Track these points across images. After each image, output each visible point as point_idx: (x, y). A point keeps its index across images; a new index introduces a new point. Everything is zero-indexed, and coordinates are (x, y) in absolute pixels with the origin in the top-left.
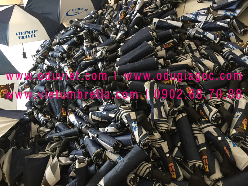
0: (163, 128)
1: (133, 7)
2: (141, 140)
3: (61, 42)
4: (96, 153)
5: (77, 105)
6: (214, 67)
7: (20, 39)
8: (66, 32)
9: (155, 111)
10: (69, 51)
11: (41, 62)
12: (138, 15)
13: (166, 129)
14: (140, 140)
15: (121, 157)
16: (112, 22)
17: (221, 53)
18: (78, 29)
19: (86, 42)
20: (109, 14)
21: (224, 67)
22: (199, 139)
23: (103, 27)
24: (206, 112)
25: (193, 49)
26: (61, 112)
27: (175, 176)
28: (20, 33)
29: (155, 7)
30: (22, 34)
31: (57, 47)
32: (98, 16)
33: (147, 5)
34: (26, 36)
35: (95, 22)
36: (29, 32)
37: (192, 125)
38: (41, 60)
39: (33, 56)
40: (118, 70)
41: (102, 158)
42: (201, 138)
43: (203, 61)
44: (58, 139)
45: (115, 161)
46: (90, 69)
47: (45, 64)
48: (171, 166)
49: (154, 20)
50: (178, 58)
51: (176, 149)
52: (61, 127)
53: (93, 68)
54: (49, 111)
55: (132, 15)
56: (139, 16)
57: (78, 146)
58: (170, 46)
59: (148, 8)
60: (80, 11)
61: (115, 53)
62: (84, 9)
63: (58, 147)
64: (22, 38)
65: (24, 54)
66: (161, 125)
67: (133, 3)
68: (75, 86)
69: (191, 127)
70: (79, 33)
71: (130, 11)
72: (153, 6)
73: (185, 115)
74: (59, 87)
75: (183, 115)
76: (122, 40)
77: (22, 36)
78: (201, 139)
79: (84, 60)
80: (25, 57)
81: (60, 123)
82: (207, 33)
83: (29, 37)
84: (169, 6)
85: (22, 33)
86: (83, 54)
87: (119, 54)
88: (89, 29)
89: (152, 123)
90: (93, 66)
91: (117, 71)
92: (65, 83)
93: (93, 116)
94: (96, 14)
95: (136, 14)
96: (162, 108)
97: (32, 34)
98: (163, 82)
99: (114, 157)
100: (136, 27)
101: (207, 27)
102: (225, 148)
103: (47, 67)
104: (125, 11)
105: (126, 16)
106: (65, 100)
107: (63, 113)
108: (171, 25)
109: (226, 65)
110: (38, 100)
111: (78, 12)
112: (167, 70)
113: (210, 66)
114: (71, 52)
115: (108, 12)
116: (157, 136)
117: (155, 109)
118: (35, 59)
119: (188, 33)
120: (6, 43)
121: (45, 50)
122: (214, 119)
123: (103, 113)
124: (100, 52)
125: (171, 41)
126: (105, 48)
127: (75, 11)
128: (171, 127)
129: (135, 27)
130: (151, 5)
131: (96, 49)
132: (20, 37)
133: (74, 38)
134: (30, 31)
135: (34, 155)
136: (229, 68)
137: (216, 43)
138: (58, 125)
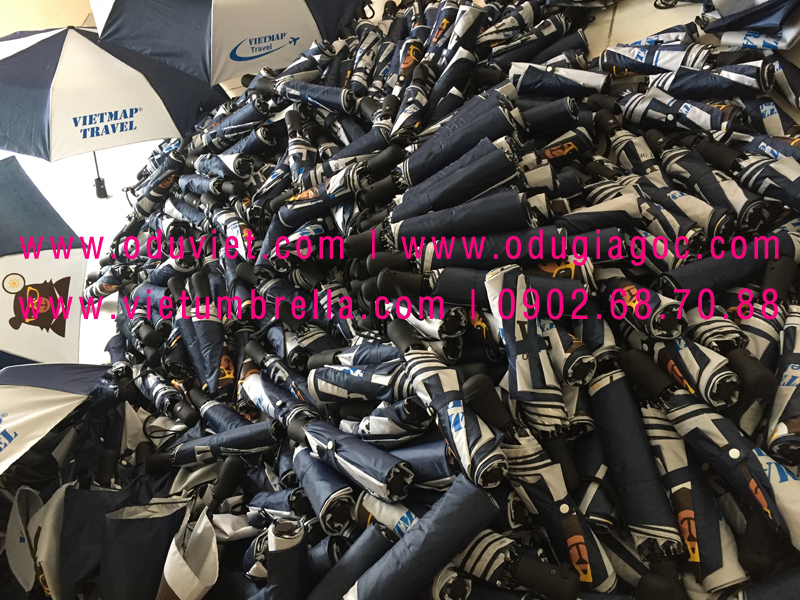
0: (547, 421)
1: (445, 27)
2: (477, 461)
3: (216, 144)
4: (332, 503)
5: (269, 347)
6: (714, 217)
7: (85, 136)
8: (232, 111)
9: (520, 367)
10: (242, 174)
11: (153, 211)
12: (461, 52)
13: (558, 422)
14: (473, 461)
15: (413, 516)
16: (378, 78)
17: (736, 173)
18: (271, 103)
19: (296, 143)
20: (369, 49)
21: (745, 217)
22: (666, 454)
23: (348, 93)
24: (688, 365)
25: (643, 159)
26: (220, 369)
27: (588, 578)
28: (85, 118)
29: (516, 24)
30: (91, 123)
31: (203, 160)
32: (332, 59)
33: (490, 19)
34: (106, 127)
35: (323, 77)
36: (114, 116)
37: (643, 409)
38: (152, 203)
39: (128, 190)
40: (400, 234)
41: (350, 519)
42: (674, 452)
43: (676, 198)
44: (209, 455)
45: (392, 527)
46: (310, 230)
47: (164, 217)
48: (577, 545)
49: (513, 67)
50: (595, 192)
51: (593, 489)
52: (218, 418)
53: (320, 226)
54: (181, 367)
55: (441, 52)
56: (464, 56)
57: (273, 479)
58: (567, 151)
59: (493, 29)
60: (275, 44)
61: (388, 179)
62: (287, 39)
63: (211, 482)
64: (92, 135)
65: (100, 183)
66: (542, 411)
67: (443, 14)
68: (261, 287)
69: (641, 416)
70: (274, 116)
71: (434, 40)
72: (508, 21)
73: (618, 375)
74: (212, 288)
75: (611, 378)
76: (409, 133)
77: (93, 129)
78: (674, 457)
79: (290, 203)
80: (102, 192)
81: (217, 403)
82: (686, 107)
83: (114, 131)
84: (563, 20)
85: (91, 117)
86: (286, 182)
87: (401, 179)
88: (304, 104)
89: (512, 404)
90: (319, 220)
91: (396, 238)
92: (230, 277)
93: (322, 384)
94: (327, 52)
95: (455, 49)
96: (543, 354)
97: (123, 120)
98: (547, 269)
99: (390, 515)
100: (454, 90)
101: (688, 88)
102: (753, 484)
103: (172, 224)
104: (418, 40)
105: (423, 56)
106: (230, 331)
107: (226, 372)
108: (569, 83)
109: (751, 211)
110: (144, 333)
111: (268, 47)
112: (560, 230)
113: (698, 216)
114: (247, 176)
115: (364, 47)
116: (528, 445)
117: (519, 357)
118: (134, 200)
119: (624, 108)
120: (42, 149)
121: (166, 169)
122: (714, 391)
123: (352, 372)
124: (341, 174)
125: (571, 134)
126: (355, 161)
127: (258, 46)
128: (576, 415)
129: (451, 91)
130: (504, 21)
131: (325, 164)
132: (85, 131)
133: (256, 130)
134: (116, 113)
135: (133, 508)
136: (761, 222)
137: (718, 139)
138: (210, 412)
